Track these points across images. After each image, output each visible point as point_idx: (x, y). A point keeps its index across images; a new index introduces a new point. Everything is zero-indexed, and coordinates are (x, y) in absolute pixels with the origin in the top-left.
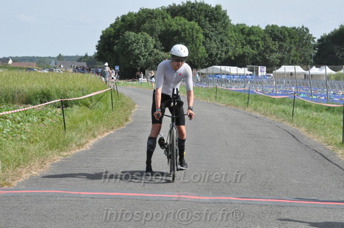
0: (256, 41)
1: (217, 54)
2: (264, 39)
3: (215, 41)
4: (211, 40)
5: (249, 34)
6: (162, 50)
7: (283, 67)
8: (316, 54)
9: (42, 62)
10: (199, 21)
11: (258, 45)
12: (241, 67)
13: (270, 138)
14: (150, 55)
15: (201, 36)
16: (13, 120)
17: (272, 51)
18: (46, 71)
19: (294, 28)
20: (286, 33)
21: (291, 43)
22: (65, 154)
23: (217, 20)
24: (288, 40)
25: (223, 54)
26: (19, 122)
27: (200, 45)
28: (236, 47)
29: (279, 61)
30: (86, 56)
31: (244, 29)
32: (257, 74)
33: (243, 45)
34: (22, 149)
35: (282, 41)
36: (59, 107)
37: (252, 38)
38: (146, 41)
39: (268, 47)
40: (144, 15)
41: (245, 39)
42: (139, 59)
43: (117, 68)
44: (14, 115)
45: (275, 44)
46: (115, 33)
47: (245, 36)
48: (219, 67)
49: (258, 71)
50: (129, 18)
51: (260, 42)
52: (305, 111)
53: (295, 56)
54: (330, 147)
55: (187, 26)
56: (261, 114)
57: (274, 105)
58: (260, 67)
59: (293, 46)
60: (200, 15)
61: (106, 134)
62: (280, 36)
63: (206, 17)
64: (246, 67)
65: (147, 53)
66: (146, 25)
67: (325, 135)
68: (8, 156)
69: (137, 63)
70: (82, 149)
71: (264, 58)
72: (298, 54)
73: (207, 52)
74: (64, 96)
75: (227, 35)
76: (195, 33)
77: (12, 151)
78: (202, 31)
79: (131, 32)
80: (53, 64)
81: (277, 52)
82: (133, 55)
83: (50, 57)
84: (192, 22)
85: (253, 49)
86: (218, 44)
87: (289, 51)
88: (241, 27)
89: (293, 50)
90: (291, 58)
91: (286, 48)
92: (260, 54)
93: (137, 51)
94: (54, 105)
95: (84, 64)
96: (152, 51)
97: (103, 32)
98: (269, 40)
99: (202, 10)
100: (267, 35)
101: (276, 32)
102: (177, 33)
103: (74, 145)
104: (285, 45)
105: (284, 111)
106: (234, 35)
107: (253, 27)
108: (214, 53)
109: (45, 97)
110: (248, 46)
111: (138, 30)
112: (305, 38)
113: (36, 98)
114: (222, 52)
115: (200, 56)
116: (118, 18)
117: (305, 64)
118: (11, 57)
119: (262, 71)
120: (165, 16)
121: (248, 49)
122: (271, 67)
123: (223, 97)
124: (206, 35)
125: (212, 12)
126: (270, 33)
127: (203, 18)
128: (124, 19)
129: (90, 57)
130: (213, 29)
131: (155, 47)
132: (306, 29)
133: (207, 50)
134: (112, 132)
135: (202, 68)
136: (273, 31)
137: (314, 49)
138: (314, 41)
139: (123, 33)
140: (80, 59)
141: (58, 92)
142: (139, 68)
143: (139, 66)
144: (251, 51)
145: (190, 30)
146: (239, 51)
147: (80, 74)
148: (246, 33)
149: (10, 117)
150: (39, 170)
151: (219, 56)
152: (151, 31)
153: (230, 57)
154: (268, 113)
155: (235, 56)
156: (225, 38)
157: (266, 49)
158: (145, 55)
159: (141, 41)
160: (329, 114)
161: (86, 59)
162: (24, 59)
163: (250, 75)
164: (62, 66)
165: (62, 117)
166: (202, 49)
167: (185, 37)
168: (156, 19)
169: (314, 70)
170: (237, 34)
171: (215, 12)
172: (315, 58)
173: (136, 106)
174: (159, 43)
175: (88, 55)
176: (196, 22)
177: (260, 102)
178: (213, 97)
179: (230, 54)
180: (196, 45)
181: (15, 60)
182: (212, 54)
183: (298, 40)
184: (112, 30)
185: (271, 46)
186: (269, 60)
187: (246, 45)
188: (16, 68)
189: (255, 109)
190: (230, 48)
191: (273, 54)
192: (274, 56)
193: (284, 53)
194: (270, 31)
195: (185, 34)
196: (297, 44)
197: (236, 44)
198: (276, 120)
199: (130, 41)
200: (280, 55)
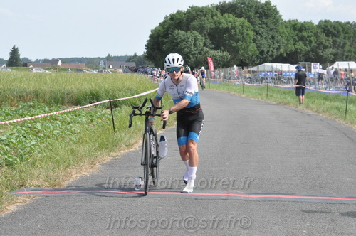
0: (308, 37)
1: (268, 51)
2: (316, 35)
3: (266, 38)
4: (261, 37)
5: (301, 30)
6: (212, 49)
7: (337, 63)
9: (91, 63)
10: (249, 18)
11: (311, 42)
12: (293, 64)
13: (322, 136)
14: (200, 53)
15: (252, 34)
16: (63, 121)
17: (325, 47)
18: (95, 72)
19: (349, 23)
20: (340, 28)
21: (345, 38)
22: (115, 154)
23: (267, 16)
24: (342, 35)
25: (275, 51)
26: (69, 124)
27: (250, 42)
28: (288, 43)
29: (333, 57)
30: (135, 55)
31: (296, 25)
32: (310, 71)
33: (295, 41)
34: (72, 151)
35: (336, 36)
36: (108, 108)
37: (305, 34)
38: (196, 40)
39: (321, 43)
40: (194, 13)
41: (297, 35)
44: (64, 116)
45: (328, 40)
46: (164, 32)
47: (297, 32)
48: (270, 64)
49: (310, 68)
50: (178, 16)
51: (312, 38)
53: (350, 51)
55: (237, 24)
56: (313, 112)
57: (327, 103)
58: (313, 64)
59: (347, 41)
60: (249, 11)
62: (334, 31)
63: (256, 13)
64: (299, 63)
65: (197, 52)
66: (195, 23)
68: (58, 157)
70: (131, 150)
71: (317, 54)
72: (353, 49)
73: (258, 50)
74: (114, 97)
75: (277, 31)
76: (245, 31)
77: (61, 152)
78: (252, 28)
79: (180, 31)
80: (102, 64)
81: (330, 48)
82: (182, 54)
83: (99, 58)
84: (242, 19)
85: (305, 45)
86: (269, 40)
87: (343, 47)
88: (293, 23)
89: (347, 45)
90: (346, 54)
91: (340, 43)
92: (312, 50)
93: (187, 50)
94: (104, 106)
95: (133, 65)
96: (202, 50)
97: (152, 31)
98: (323, 36)
99: (252, 6)
100: (319, 31)
101: (329, 27)
102: (227, 30)
103: (123, 145)
104: (338, 40)
105: (337, 108)
106: (285, 31)
107: (305, 22)
108: (265, 50)
109: (94, 97)
110: (300, 42)
111: (187, 29)
113: (85, 99)
114: (274, 48)
115: (250, 53)
116: (166, 17)
118: (60, 59)
119: (316, 68)
120: (214, 13)
121: (300, 45)
122: (324, 62)
123: (274, 95)
124: (257, 32)
125: (262, 8)
126: (322, 28)
127: (253, 14)
128: (172, 17)
129: (139, 57)
130: (264, 26)
131: (205, 45)
133: (258, 47)
135: (253, 66)
136: (326, 26)
139: (172, 32)
140: (129, 59)
141: (106, 91)
144: (304, 47)
145: (240, 27)
146: (291, 47)
147: (129, 75)
148: (298, 29)
149: (60, 118)
150: (88, 170)
151: (270, 53)
152: (201, 29)
153: (281, 54)
154: (321, 110)
155: (287, 54)
156: (276, 35)
157: (319, 45)
158: (195, 54)
159: (190, 40)
161: (135, 59)
162: (73, 60)
164: (111, 67)
165: (111, 117)
166: (253, 47)
167: (236, 34)
168: (205, 16)
170: (289, 30)
171: (266, 8)
174: (209, 41)
175: (138, 55)
176: (245, 18)
177: (313, 100)
178: (264, 96)
179: (282, 50)
180: (246, 43)
181: (64, 61)
182: (263, 51)
183: (352, 35)
184: (161, 28)
185: (324, 42)
186: (322, 56)
187: (298, 41)
188: (66, 70)
189: (307, 107)
190: (281, 45)
191: (326, 50)
192: (328, 52)
193: (338, 49)
194: (323, 26)
195: (235, 31)
196: (352, 39)
197: (288, 40)
198: (329, 118)
199: (179, 40)
200: (334, 51)
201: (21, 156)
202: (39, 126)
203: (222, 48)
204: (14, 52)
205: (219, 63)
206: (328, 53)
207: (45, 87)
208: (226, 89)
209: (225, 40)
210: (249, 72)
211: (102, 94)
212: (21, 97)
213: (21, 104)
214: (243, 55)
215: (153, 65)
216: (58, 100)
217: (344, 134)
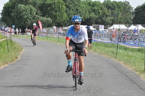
0: (97, 10)
2: (102, 9)
3: (73, 10)
4: (70, 9)
5: (93, 6)
6: (41, 16)
7: (114, 25)
8: (134, 17)
11: (99, 13)
13: (102, 68)
14: (34, 18)
15: (64, 7)
17: (107, 16)
19: (121, 2)
20: (116, 5)
21: (118, 11)
24: (117, 9)
27: (64, 13)
28: (86, 13)
31: (90, 3)
32: (98, 29)
33: (90, 12)
35: (113, 10)
37: (96, 8)
38: (31, 10)
41: (91, 9)
42: (27, 21)
43: (14, 26)
45: (108, 11)
46: (12, 5)
47: (90, 7)
51: (100, 11)
52: (125, 52)
53: (121, 18)
54: (137, 73)
56: (98, 54)
57: (107, 48)
58: (100, 25)
59: (120, 12)
61: (3, 66)
62: (112, 7)
64: (92, 26)
65: (32, 18)
67: (135, 66)
69: (25, 23)
71: (103, 20)
72: (123, 18)
73: (68, 17)
75: (80, 6)
76: (61, 6)
78: (65, 4)
79: (22, 5)
81: (110, 16)
82: (23, 19)
85: (96, 15)
86: (75, 11)
87: (117, 16)
89: (120, 15)
90: (119, 20)
91: (116, 14)
92: (100, 18)
93: (26, 16)
96: (35, 16)
97: (5, 5)
98: (105, 9)
100: (104, 6)
101: (109, 4)
102: (50, 5)
104: (115, 12)
105: (112, 52)
106: (84, 6)
107: (96, 1)
110: (93, 13)
111: (26, 4)
112: (127, 8)
115: (64, 19)
117: (128, 23)
119: (102, 28)
121: (93, 15)
122: (107, 25)
124: (67, 7)
126: (106, 5)
130: (72, 3)
131: (37, 14)
132: (128, 3)
133: (68, 15)
134: (7, 65)
135: (65, 26)
136: (108, 4)
137: (133, 14)
138: (132, 10)
139: (17, 5)
142: (27, 27)
143: (27, 25)
144: (95, 15)
145: (58, 3)
146: (88, 16)
152: (34, 4)
154: (103, 53)
155: (85, 19)
156: (79, 8)
157: (103, 14)
158: (31, 19)
159: (28, 10)
160: (139, 53)
163: (95, 30)
167: (55, 8)
169: (133, 27)
170: (86, 5)
172: (133, 20)
173: (23, 49)
174: (39, 11)
177: (99, 47)
180: (61, 13)
182: (71, 18)
183: (123, 9)
184: (10, 3)
185: (106, 13)
186: (105, 21)
187: (91, 12)
189: (95, 51)
190: (82, 14)
191: (108, 18)
193: (114, 17)
194: (106, 4)
195: (55, 6)
196: (122, 11)
197: (86, 12)
198: (107, 57)
199: (21, 10)
200: (112, 18)
203: (47, 16)
205: (45, 25)
206: (109, 19)
208: (48, 40)
209: (49, 11)
210: (63, 30)
214: (59, 20)
215: (6, 25)
217: (115, 67)
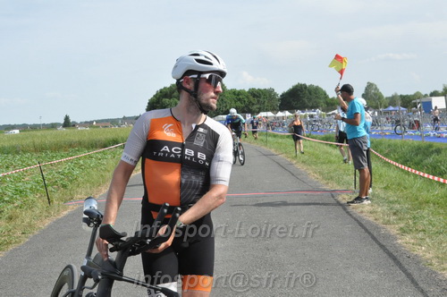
0: (243, 98)
1: (220, 108)
2: (247, 97)
5: (238, 95)
7: (261, 113)
8: (280, 104)
9: (114, 122)
11: (245, 101)
16: (97, 158)
17: (253, 104)
19: (265, 89)
20: (261, 92)
21: (264, 98)
24: (262, 97)
26: (100, 159)
29: (258, 110)
31: (235, 92)
32: (245, 118)
33: (235, 102)
35: (259, 97)
37: (241, 97)
39: (251, 102)
41: (236, 98)
45: (254, 100)
46: (156, 100)
47: (236, 96)
50: (164, 90)
51: (245, 99)
52: (274, 139)
53: (267, 106)
58: (247, 114)
59: (265, 100)
62: (257, 95)
68: (93, 180)
71: (249, 109)
72: (269, 105)
75: (225, 96)
77: (95, 177)
79: (166, 99)
80: (120, 122)
81: (256, 104)
83: (118, 119)
86: (220, 102)
87: (263, 104)
88: (233, 91)
89: (266, 103)
90: (265, 107)
91: (262, 101)
92: (246, 106)
97: (149, 100)
98: (251, 97)
100: (249, 95)
101: (255, 92)
106: (229, 96)
107: (240, 90)
109: (115, 142)
111: (170, 97)
112: (272, 95)
116: (158, 91)
117: (274, 110)
118: (95, 120)
119: (248, 116)
121: (239, 104)
122: (253, 113)
126: (251, 93)
128: (161, 91)
132: (273, 89)
137: (279, 101)
138: (278, 96)
139: (162, 100)
141: (122, 139)
146: (234, 105)
156: (224, 98)
157: (249, 103)
162: (102, 121)
164: (126, 123)
169: (280, 114)
170: (231, 95)
172: (279, 106)
181: (97, 122)
184: (155, 98)
186: (252, 110)
188: (98, 127)
192: (255, 107)
193: (261, 105)
198: (257, 146)
200: (258, 106)
201: (71, 181)
202: (81, 162)
204: (67, 118)
207: (85, 138)
211: (120, 139)
212: (71, 145)
213: (70, 150)
216: (93, 145)
